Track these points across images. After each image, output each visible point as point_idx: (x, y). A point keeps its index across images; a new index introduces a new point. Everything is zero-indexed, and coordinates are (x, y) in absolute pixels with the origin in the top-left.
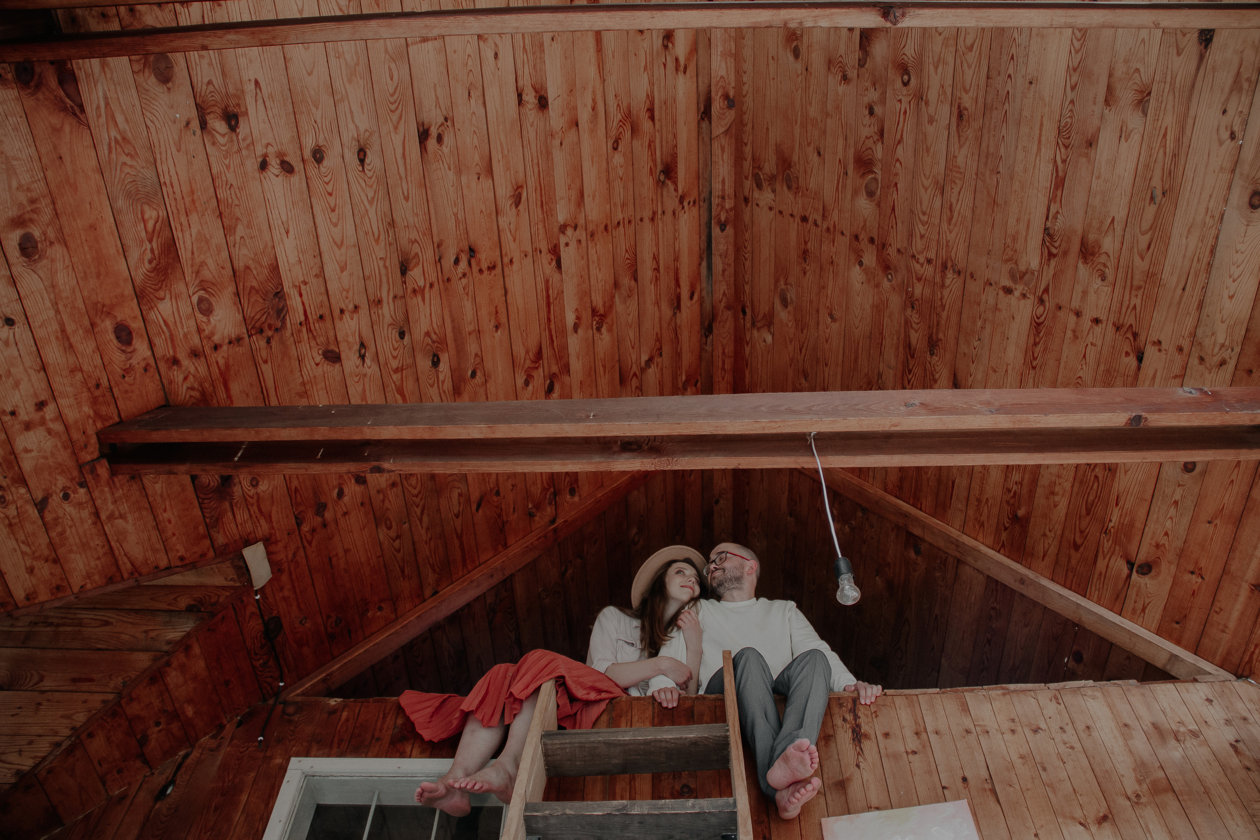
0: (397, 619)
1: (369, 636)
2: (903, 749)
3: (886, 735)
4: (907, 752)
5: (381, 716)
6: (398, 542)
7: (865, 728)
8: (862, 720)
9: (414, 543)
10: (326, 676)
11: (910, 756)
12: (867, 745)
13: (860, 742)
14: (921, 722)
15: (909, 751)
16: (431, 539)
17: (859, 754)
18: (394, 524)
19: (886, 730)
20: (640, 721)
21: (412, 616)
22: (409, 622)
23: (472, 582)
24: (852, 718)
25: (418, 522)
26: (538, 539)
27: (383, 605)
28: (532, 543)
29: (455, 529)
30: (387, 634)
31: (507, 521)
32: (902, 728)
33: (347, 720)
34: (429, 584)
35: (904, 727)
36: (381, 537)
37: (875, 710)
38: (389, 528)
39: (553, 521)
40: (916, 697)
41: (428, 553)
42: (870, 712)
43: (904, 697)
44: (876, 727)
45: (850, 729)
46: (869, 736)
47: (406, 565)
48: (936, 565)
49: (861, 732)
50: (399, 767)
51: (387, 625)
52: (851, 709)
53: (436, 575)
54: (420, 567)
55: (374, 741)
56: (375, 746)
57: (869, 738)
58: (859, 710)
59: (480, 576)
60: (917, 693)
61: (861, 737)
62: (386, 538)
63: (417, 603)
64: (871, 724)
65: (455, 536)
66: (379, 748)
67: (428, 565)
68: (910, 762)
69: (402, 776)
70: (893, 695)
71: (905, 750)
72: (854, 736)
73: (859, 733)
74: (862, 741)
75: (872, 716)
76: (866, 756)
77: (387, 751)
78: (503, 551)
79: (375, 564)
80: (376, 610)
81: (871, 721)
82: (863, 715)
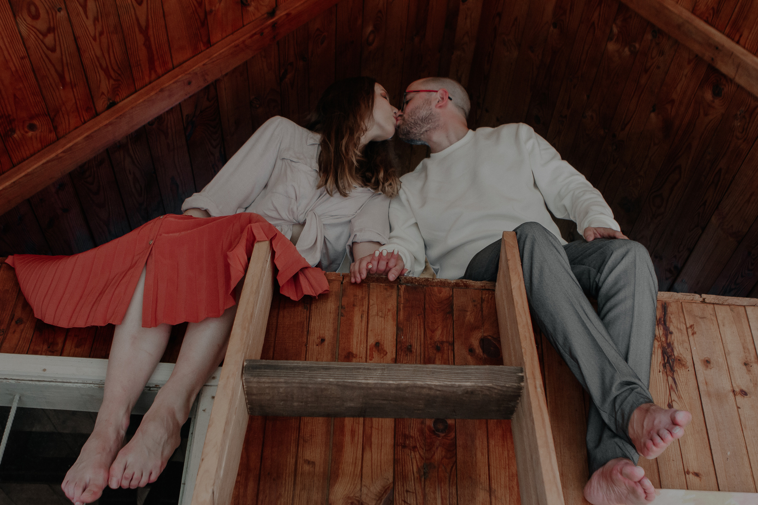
0: (58, 139)
1: (20, 163)
2: (730, 388)
3: (707, 362)
4: (734, 391)
6: (50, 37)
7: (679, 350)
8: (676, 338)
9: (76, 39)
11: (739, 398)
12: (681, 376)
13: (672, 370)
14: (751, 347)
15: (737, 390)
16: (101, 34)
17: (671, 388)
18: (42, 12)
19: (706, 356)
20: (380, 314)
21: (79, 136)
22: (76, 144)
23: (162, 90)
24: (661, 333)
25: (81, 9)
26: (251, 37)
27: (36, 122)
28: (244, 42)
29: (137, 20)
30: (44, 161)
31: (211, 11)
32: (726, 354)
34: (103, 93)
35: (729, 353)
36: (24, 30)
37: (692, 323)
38: (36, 17)
39: (272, 13)
40: (743, 308)
41: (99, 53)
42: (684, 326)
43: (728, 307)
44: (694, 349)
45: (659, 349)
46: (684, 363)
47: (66, 69)
48: (739, 113)
49: (674, 355)
50: (44, 370)
51: (42, 149)
52: (660, 319)
53: (112, 82)
54: (88, 71)
55: (13, 323)
56: (14, 332)
57: (684, 365)
58: (671, 322)
59: (174, 83)
60: (745, 304)
61: (673, 362)
62: (32, 32)
63: (86, 118)
64: (686, 345)
65: (137, 30)
66: (20, 336)
67: (99, 69)
68: (738, 408)
69: (50, 380)
70: (713, 304)
71: (732, 388)
72: (664, 360)
73: (671, 356)
74: (675, 369)
75: (687, 331)
76: (680, 390)
77: (30, 340)
78: (205, 50)
79: (18, 68)
80: (26, 129)
81: (687, 339)
82: (676, 330)
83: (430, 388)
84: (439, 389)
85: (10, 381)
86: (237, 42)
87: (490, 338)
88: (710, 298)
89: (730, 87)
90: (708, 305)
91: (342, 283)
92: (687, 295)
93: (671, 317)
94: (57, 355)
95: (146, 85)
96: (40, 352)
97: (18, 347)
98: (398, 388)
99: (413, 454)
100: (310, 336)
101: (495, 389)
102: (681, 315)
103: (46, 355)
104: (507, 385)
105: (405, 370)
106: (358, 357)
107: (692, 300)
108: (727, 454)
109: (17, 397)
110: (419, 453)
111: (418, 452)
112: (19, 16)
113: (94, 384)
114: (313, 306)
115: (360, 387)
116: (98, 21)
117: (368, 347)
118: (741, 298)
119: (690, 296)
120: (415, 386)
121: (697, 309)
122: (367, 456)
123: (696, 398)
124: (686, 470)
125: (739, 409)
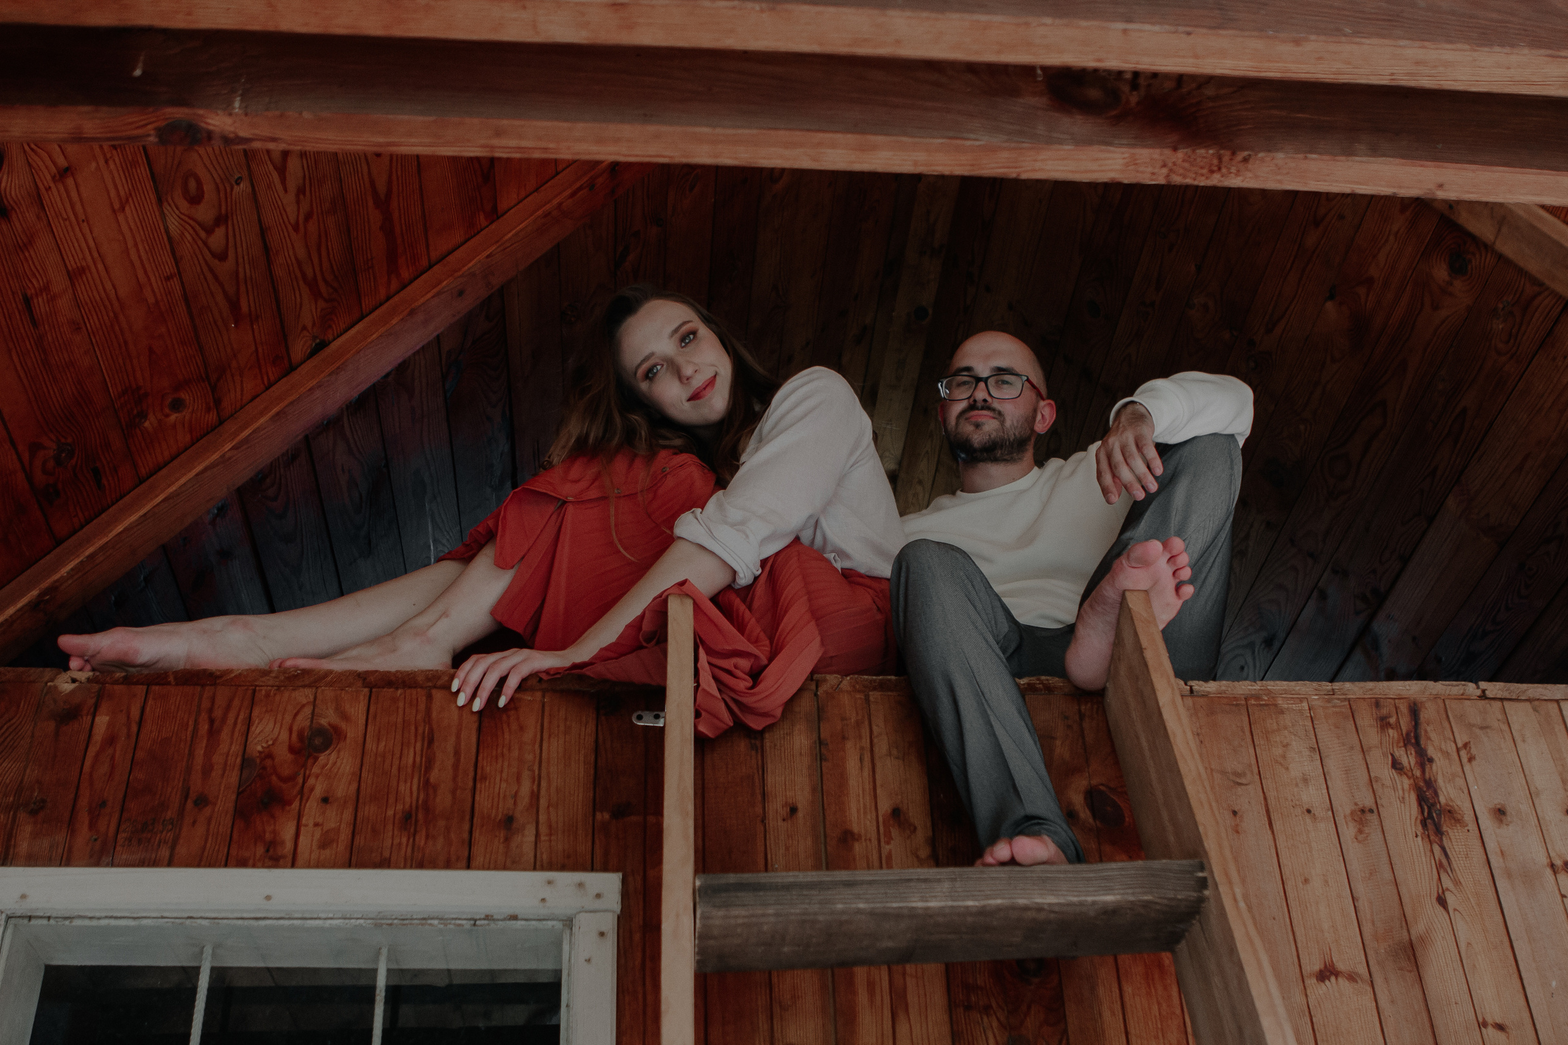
0: (221, 422)
1: (151, 474)
2: (1545, 861)
3: (1500, 813)
4: (1552, 866)
5: (204, 728)
6: (220, 232)
7: (1448, 793)
8: (1442, 769)
9: (263, 232)
10: (41, 595)
11: (1563, 878)
12: (1458, 840)
13: (1439, 832)
15: (1558, 863)
16: (308, 217)
17: (1440, 866)
18: (208, 188)
19: (1498, 800)
21: (262, 414)
23: (412, 313)
24: (1413, 761)
25: (275, 176)
27: (183, 395)
28: (560, 204)
29: (372, 183)
30: (199, 468)
32: (1533, 795)
33: (111, 740)
34: (304, 328)
35: (1538, 794)
36: (173, 224)
37: (1466, 739)
38: (195, 200)
40: (1555, 705)
41: (301, 253)
42: (1453, 745)
43: (1527, 704)
44: (1474, 788)
45: (1412, 792)
46: (1459, 817)
47: (243, 288)
48: (1501, 306)
49: (1440, 803)
50: (268, 898)
51: (193, 444)
52: (1408, 734)
53: (321, 304)
54: (280, 289)
55: (190, 804)
56: (194, 823)
57: (1459, 820)
58: (1429, 738)
59: (433, 297)
60: (1558, 697)
61: (1439, 815)
62: (187, 227)
63: (272, 378)
64: (1460, 782)
65: (371, 203)
66: (208, 830)
67: (301, 283)
68: (1563, 896)
69: (278, 916)
70: (1501, 700)
71: (1549, 860)
72: (1422, 812)
73: (1434, 805)
74: (1445, 828)
75: (1459, 757)
76: (1457, 869)
77: (228, 838)
78: (487, 227)
79: (159, 298)
80: (167, 411)
81: (1459, 769)
82: (1439, 755)
83: (1039, 909)
84: (1056, 909)
85: (199, 921)
86: (548, 207)
87: (1102, 788)
88: (1494, 688)
89: (1483, 259)
90: (1492, 702)
91: (816, 695)
92: (1452, 685)
93: (1429, 729)
94: (285, 867)
95: (381, 305)
96: (251, 862)
97: (206, 854)
98: (982, 912)
99: (985, 1019)
100: (768, 802)
101: (1156, 903)
102: (1446, 724)
103: (264, 866)
104: (1179, 897)
105: (993, 879)
106: (863, 839)
107: (1462, 695)
108: (1550, 985)
109: (208, 950)
110: (998, 1019)
111: (994, 1017)
112: (167, 201)
113: (365, 919)
114: (768, 744)
115: (913, 914)
116: (304, 194)
117: (881, 819)
118: (1549, 686)
119: (1457, 688)
120: (1013, 908)
121: (1473, 711)
122: (903, 1029)
123: (1487, 883)
124: (1481, 1020)
125: (1564, 899)
